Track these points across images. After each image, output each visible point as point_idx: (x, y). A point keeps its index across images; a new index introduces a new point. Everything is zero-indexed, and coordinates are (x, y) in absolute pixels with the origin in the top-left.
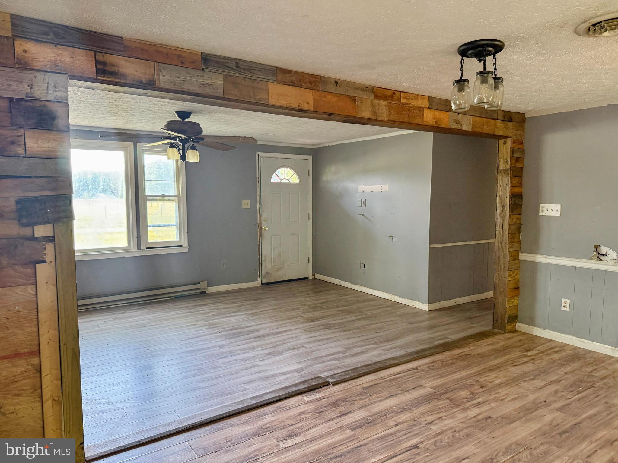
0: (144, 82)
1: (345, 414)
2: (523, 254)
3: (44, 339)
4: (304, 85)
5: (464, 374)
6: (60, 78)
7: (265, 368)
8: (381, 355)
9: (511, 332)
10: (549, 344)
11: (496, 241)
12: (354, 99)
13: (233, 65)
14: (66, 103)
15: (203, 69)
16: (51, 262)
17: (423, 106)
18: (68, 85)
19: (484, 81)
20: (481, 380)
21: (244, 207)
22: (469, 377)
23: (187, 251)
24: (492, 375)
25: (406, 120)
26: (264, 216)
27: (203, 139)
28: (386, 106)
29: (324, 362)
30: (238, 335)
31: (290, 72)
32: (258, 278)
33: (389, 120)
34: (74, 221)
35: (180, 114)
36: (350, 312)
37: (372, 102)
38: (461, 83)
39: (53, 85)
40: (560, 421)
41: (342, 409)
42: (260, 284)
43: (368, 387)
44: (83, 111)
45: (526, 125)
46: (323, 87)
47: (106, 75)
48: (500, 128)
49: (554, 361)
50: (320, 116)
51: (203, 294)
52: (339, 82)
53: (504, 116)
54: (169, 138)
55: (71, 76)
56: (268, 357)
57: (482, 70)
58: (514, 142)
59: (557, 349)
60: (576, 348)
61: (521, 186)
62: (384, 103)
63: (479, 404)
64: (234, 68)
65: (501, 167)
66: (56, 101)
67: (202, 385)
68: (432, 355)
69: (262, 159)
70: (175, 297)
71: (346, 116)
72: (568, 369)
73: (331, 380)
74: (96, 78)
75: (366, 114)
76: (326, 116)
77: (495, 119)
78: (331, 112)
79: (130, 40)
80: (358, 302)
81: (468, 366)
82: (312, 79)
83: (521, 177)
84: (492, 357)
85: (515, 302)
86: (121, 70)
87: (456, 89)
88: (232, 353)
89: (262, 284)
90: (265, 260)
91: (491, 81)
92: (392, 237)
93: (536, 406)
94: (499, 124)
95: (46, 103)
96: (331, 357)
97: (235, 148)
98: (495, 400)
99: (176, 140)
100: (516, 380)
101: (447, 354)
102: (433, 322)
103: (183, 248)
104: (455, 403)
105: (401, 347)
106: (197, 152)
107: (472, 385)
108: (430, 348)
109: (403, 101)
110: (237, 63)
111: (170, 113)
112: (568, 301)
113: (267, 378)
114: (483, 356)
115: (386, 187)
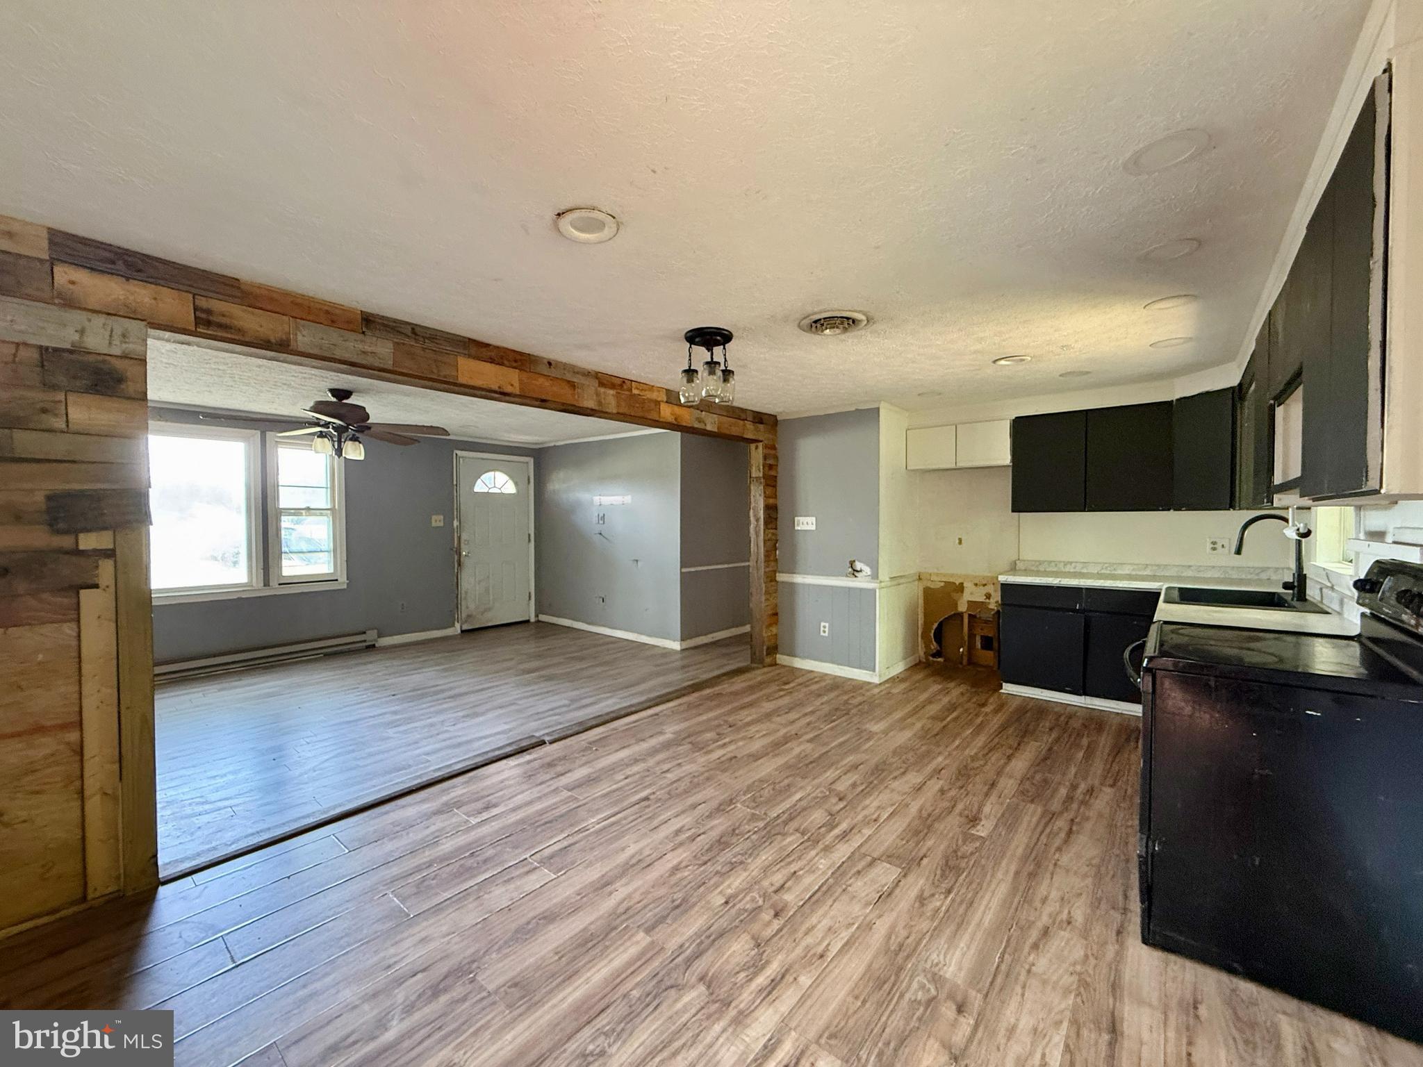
0: (273, 341)
1: (562, 775)
2: (781, 574)
3: (89, 704)
4: (506, 362)
5: (711, 715)
6: (134, 326)
7: (457, 734)
8: (615, 704)
9: (771, 665)
10: (808, 675)
11: (751, 563)
12: (573, 385)
13: (408, 331)
14: (143, 362)
15: (363, 333)
16: (107, 587)
17: (659, 399)
18: (147, 336)
19: (712, 373)
20: (730, 719)
21: (434, 524)
22: (716, 718)
23: (345, 587)
24: (745, 712)
25: (640, 414)
26: (464, 536)
27: (369, 428)
28: (613, 395)
29: (540, 719)
30: (423, 696)
31: (487, 345)
32: (456, 623)
33: (618, 413)
34: (151, 528)
35: (334, 392)
36: (582, 659)
37: (596, 390)
38: (690, 373)
39: (119, 333)
40: (808, 752)
41: (559, 769)
42: (459, 631)
43: (594, 742)
44: (172, 379)
45: (779, 428)
46: (532, 367)
47: (211, 328)
48: (750, 431)
49: (811, 693)
50: (528, 401)
51: (371, 647)
52: (553, 362)
53: (754, 418)
54: (318, 425)
55: (153, 324)
56: (465, 719)
57: (709, 360)
58: (766, 447)
59: (816, 680)
60: (836, 677)
61: (776, 497)
62: (612, 392)
63: (724, 745)
64: (410, 334)
65: (753, 475)
66: (125, 357)
67: (361, 763)
68: (678, 698)
69: (461, 459)
70: (326, 655)
71: (563, 404)
72: (825, 698)
73: (547, 739)
74: (194, 329)
75: (590, 403)
76: (537, 403)
77: (743, 420)
78: (544, 397)
79: (252, 285)
80: (595, 646)
81: (718, 706)
82: (518, 357)
83: (775, 486)
84: (746, 694)
85: (774, 630)
86: (236, 323)
87: (685, 380)
88: (410, 720)
89: (463, 631)
90: (465, 598)
91: (719, 373)
92: (637, 561)
93: (787, 739)
94: (748, 426)
95: (108, 358)
96: (551, 712)
97: (419, 442)
98: (743, 739)
99: (329, 428)
100: (768, 716)
101: (696, 695)
102: (686, 662)
103: (339, 584)
104: (698, 747)
105: (641, 693)
106: (361, 445)
107: (719, 726)
108: (677, 691)
109: (635, 392)
110: (413, 329)
111: (319, 391)
112: (827, 625)
113: (460, 745)
114: (735, 694)
115: (628, 499)
